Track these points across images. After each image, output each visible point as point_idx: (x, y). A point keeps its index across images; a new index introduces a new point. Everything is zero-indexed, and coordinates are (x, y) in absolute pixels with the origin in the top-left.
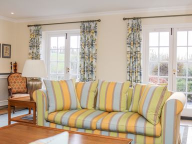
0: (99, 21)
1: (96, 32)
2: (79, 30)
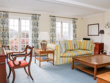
0: (40, 15)
1: (39, 20)
2: (31, 18)
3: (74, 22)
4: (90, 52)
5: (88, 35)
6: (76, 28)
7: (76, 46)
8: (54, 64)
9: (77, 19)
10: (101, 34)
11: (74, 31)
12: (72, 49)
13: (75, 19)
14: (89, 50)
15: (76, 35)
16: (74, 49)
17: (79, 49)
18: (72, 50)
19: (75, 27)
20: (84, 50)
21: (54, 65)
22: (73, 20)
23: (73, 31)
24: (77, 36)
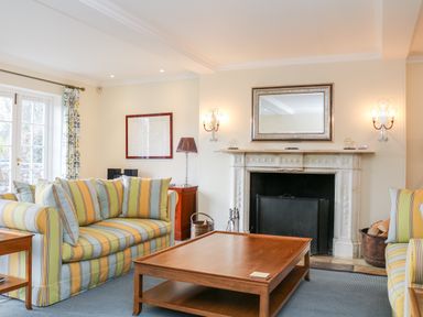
3: (72, 102)
4: (167, 224)
5: (127, 157)
6: (77, 125)
7: (105, 203)
8: (34, 302)
9: (83, 89)
10: (183, 154)
11: (72, 139)
12: (91, 218)
13: (73, 88)
14: (159, 219)
15: (76, 154)
16: (99, 217)
17: (117, 217)
18: (93, 223)
19: (74, 122)
20: (139, 217)
21: (29, 307)
22: (67, 90)
23: (66, 140)
24: (82, 160)
